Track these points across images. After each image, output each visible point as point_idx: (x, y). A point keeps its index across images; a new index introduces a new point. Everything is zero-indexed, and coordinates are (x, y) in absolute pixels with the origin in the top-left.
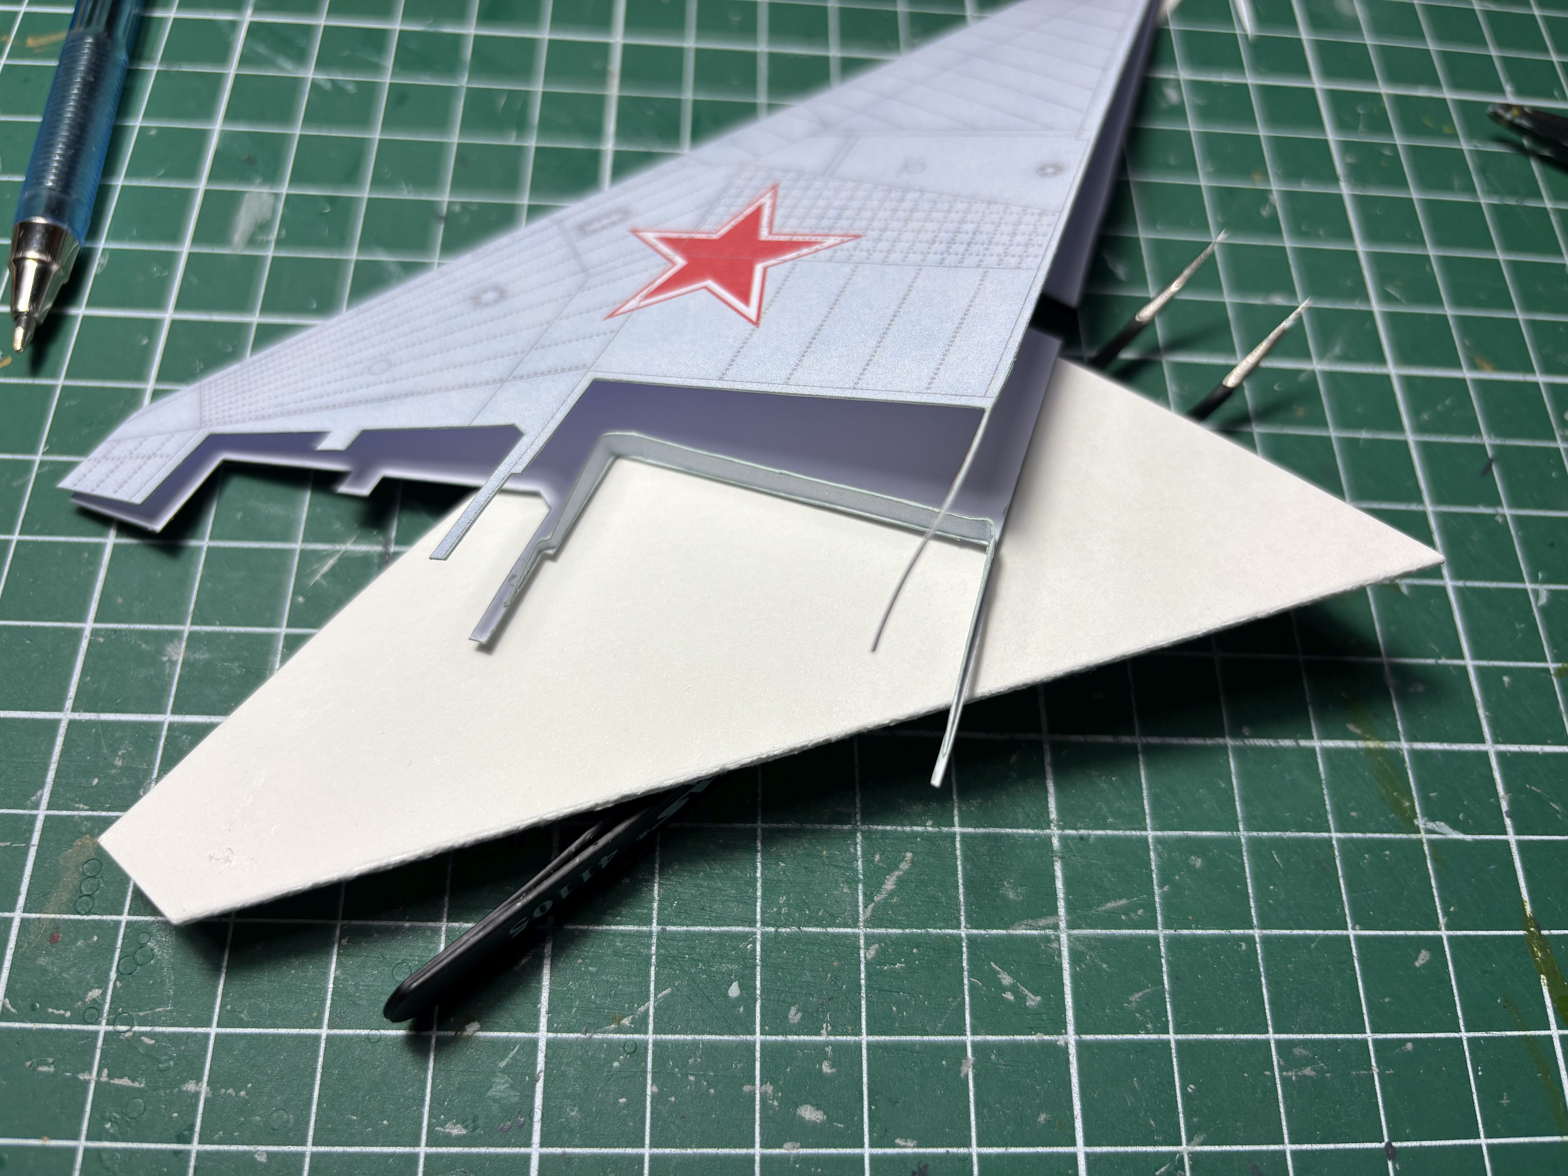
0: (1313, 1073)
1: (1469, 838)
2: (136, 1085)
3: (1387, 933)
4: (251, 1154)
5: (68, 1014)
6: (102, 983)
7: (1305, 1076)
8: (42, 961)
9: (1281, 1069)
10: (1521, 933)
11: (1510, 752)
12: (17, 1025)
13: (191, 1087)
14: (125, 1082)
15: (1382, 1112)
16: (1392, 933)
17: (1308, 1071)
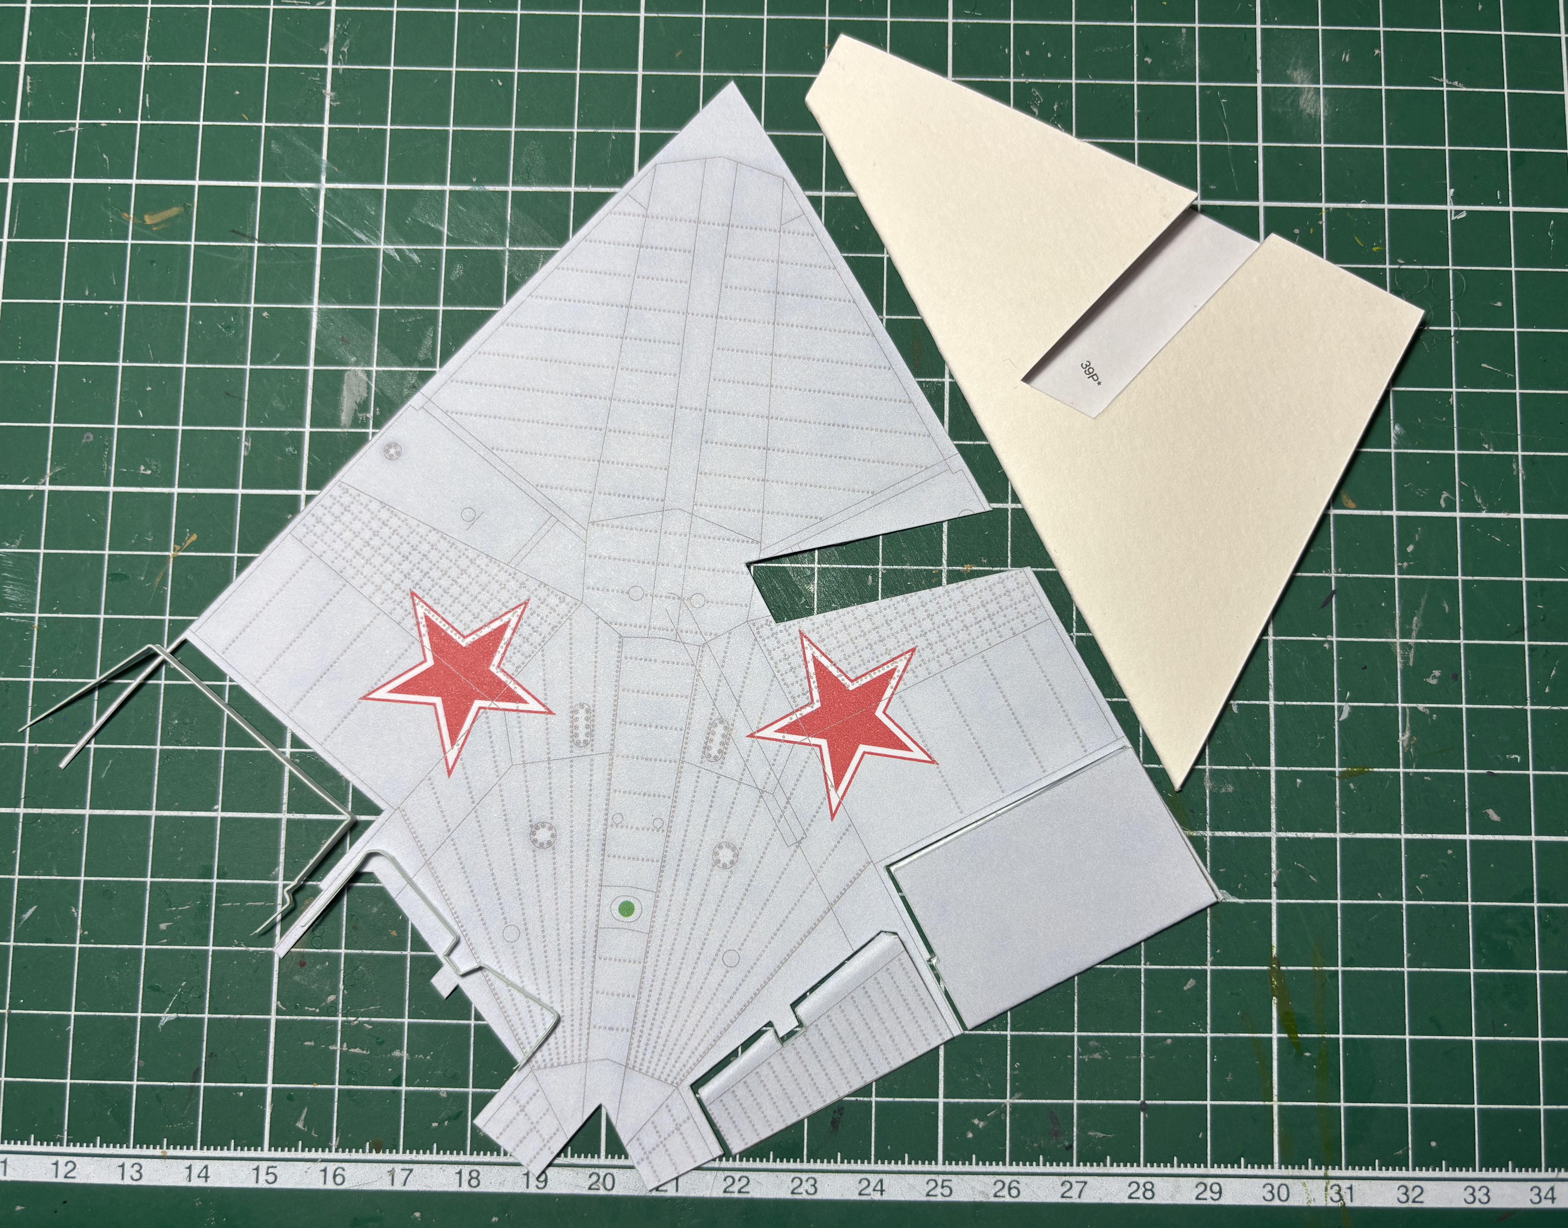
0: (1100, 1057)
1: (1242, 901)
2: (365, 1052)
3: (1168, 967)
4: (437, 1093)
5: (318, 1010)
6: (335, 991)
7: (1094, 1059)
8: (297, 978)
9: (1079, 1054)
10: (1266, 968)
11: (1288, 838)
12: (288, 1017)
13: (397, 1053)
14: (358, 1050)
15: (1142, 1082)
16: (1172, 967)
17: (1097, 1056)
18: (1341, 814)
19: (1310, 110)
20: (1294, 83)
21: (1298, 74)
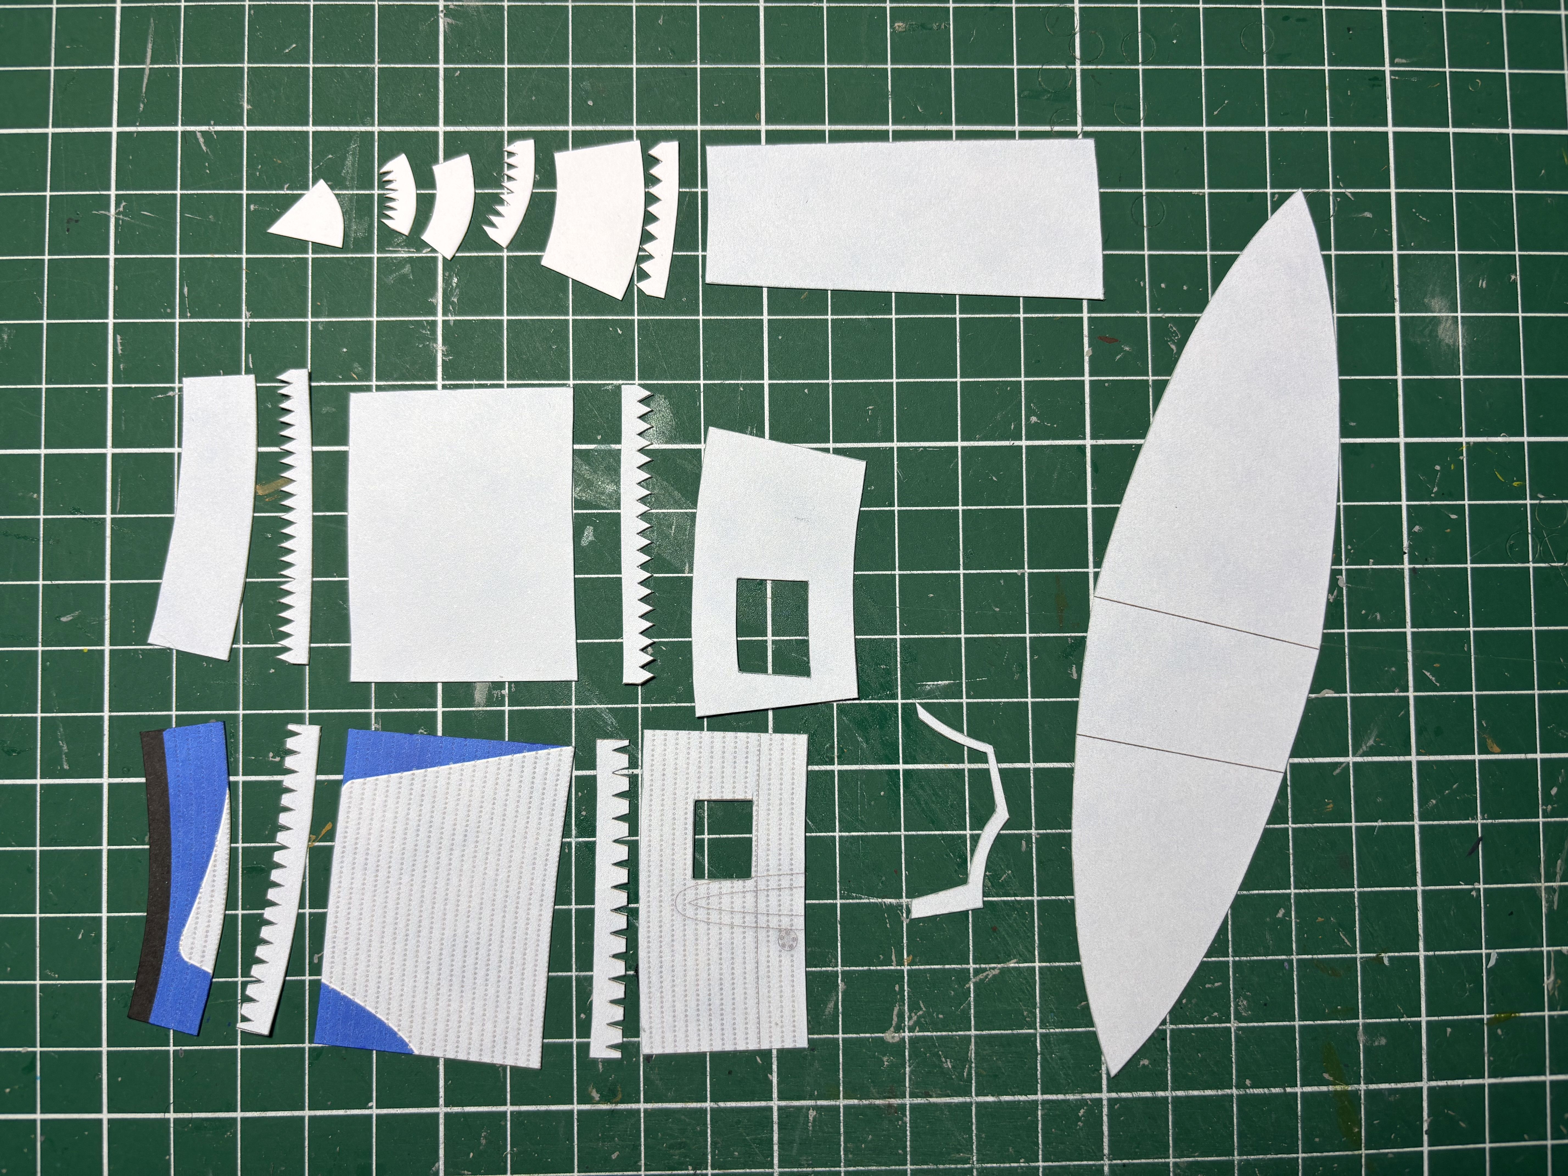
18: (1489, 1060)
19: (1448, 340)
20: (1432, 312)
21: (1436, 303)
